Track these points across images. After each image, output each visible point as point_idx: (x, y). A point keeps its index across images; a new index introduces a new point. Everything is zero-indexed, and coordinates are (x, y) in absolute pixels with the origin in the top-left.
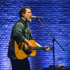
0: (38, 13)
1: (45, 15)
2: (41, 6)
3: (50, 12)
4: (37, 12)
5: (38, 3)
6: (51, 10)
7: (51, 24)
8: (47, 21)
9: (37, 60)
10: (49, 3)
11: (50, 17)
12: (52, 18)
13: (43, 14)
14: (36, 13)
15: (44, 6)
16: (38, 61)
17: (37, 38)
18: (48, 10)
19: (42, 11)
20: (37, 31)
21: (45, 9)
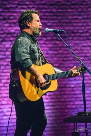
0: (61, 21)
1: (74, 24)
2: (68, 9)
3: (83, 19)
4: (60, 19)
5: (61, 5)
6: (85, 17)
7: (84, 40)
8: (78, 34)
9: (60, 102)
10: (82, 4)
11: (83, 28)
12: (86, 30)
13: (70, 22)
14: (59, 22)
15: (72, 9)
16: (62, 104)
17: (61, 64)
18: (79, 16)
19: (68, 19)
20: (60, 52)
21: (74, 15)
